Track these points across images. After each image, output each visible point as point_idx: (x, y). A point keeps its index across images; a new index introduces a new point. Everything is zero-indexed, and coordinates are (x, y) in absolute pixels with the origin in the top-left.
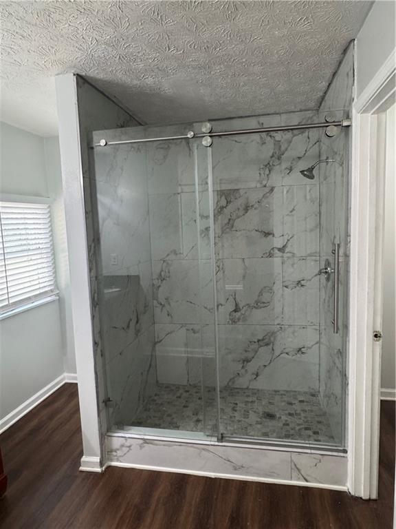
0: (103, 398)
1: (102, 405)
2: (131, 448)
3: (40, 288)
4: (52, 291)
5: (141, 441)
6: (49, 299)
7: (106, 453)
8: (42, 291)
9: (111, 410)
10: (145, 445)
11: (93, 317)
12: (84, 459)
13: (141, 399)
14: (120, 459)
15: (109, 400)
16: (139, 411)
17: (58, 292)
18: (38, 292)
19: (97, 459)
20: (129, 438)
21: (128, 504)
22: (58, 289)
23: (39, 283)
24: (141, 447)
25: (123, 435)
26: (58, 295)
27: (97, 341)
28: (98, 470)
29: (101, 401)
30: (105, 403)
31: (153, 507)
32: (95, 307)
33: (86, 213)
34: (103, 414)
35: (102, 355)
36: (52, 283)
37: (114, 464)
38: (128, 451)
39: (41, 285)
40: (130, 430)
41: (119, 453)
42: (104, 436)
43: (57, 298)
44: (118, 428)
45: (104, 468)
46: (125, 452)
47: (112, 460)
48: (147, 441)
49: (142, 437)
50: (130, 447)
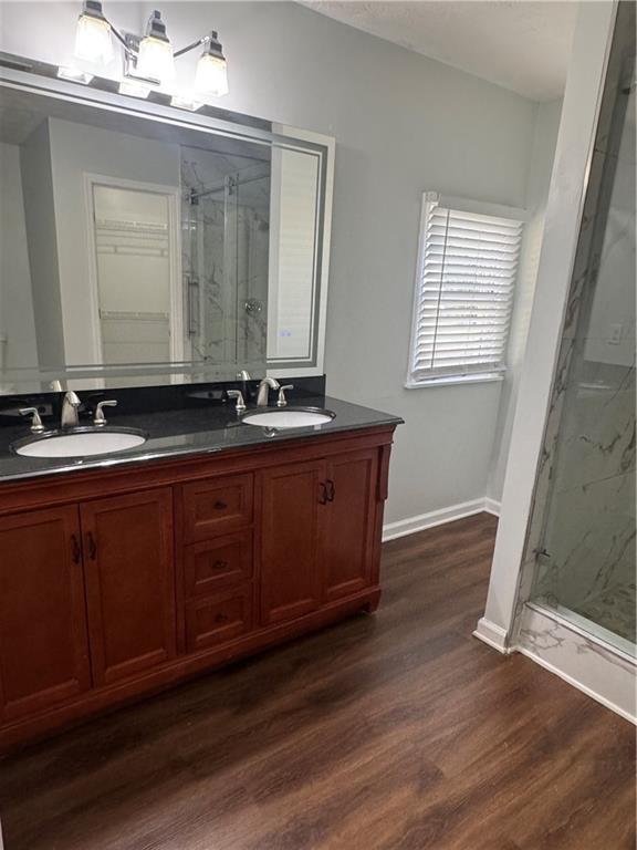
0: (535, 547)
1: (530, 556)
2: (562, 643)
3: (479, 356)
4: (495, 365)
5: (584, 642)
6: (489, 376)
7: (518, 630)
8: (481, 361)
9: (544, 570)
10: (588, 649)
11: (551, 408)
12: (483, 621)
13: (602, 579)
14: (540, 651)
15: (544, 553)
16: (590, 597)
17: (504, 368)
18: (475, 362)
19: (503, 633)
20: (563, 625)
21: (534, 719)
22: (506, 364)
23: (480, 349)
24: (580, 649)
25: (553, 617)
26: (503, 373)
27: (548, 450)
28: (502, 649)
29: (530, 549)
30: (536, 554)
31: (575, 749)
32: (559, 393)
33: (584, 219)
34: (530, 569)
35: (550, 477)
36: (499, 352)
37: (527, 652)
38: (556, 646)
39: (482, 353)
40: (567, 614)
41: (539, 641)
42: (522, 604)
43: (501, 378)
44: (548, 603)
45: (509, 650)
46: (550, 644)
47: (524, 646)
48: (594, 646)
49: (587, 635)
50: (560, 640)
